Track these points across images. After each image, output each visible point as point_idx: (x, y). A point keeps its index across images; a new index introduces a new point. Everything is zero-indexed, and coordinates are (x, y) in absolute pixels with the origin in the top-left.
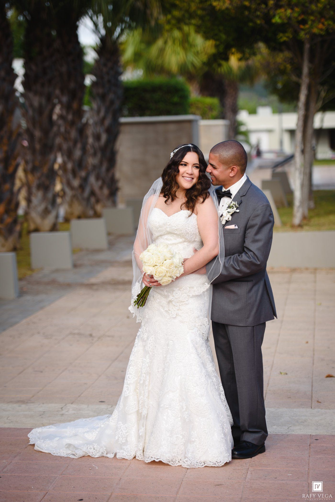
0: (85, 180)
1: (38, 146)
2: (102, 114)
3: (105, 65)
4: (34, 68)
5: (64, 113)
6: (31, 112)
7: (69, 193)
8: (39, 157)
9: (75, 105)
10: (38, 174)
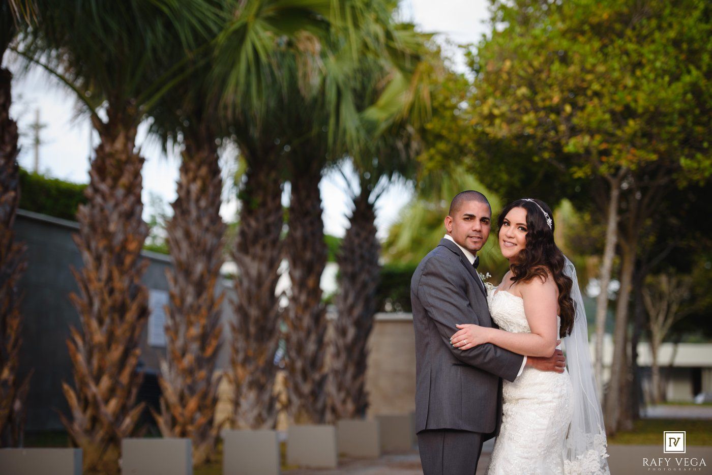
0: (319, 385)
1: (252, 329)
2: (350, 300)
6: (246, 284)
7: (297, 401)
8: (254, 345)
10: (251, 367)
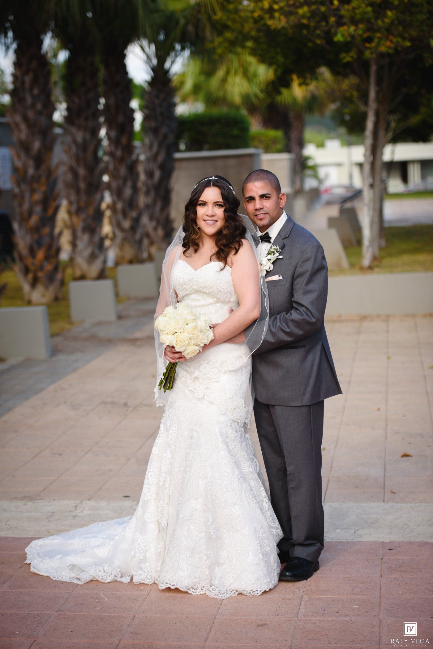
0: (136, 221)
1: (82, 185)
2: (155, 149)
3: (157, 96)
4: (76, 100)
5: (113, 148)
6: (74, 149)
7: (120, 235)
8: (84, 198)
9: (124, 140)
10: (83, 216)
